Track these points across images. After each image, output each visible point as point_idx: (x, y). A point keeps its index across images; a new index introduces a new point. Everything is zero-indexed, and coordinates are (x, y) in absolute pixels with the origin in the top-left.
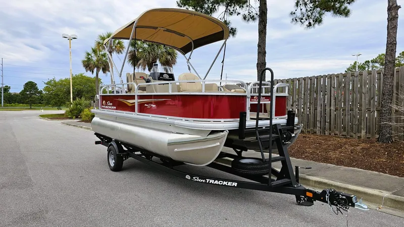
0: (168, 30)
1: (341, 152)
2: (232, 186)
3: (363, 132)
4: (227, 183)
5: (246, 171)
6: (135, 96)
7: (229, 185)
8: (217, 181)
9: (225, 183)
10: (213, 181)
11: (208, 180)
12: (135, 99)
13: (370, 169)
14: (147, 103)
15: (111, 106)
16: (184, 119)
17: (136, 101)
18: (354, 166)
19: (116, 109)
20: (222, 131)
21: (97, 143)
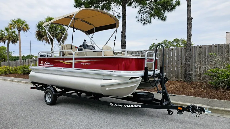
0: (83, 21)
1: (171, 88)
2: (138, 108)
3: (174, 78)
4: (136, 106)
5: (144, 99)
6: (72, 58)
7: (137, 107)
8: (130, 105)
9: (135, 106)
10: (128, 105)
11: (124, 105)
12: (72, 60)
13: (188, 95)
14: (83, 63)
15: (49, 64)
16: (114, 71)
17: (73, 61)
18: (180, 94)
19: (54, 66)
20: (138, 77)
21: (32, 88)
